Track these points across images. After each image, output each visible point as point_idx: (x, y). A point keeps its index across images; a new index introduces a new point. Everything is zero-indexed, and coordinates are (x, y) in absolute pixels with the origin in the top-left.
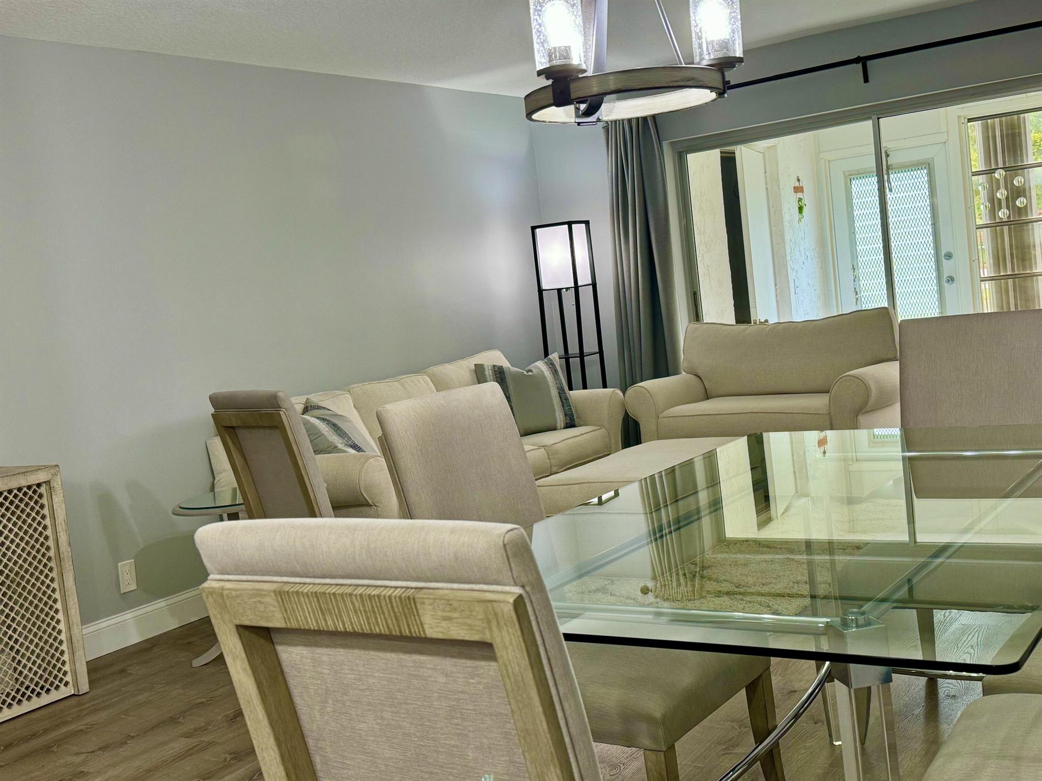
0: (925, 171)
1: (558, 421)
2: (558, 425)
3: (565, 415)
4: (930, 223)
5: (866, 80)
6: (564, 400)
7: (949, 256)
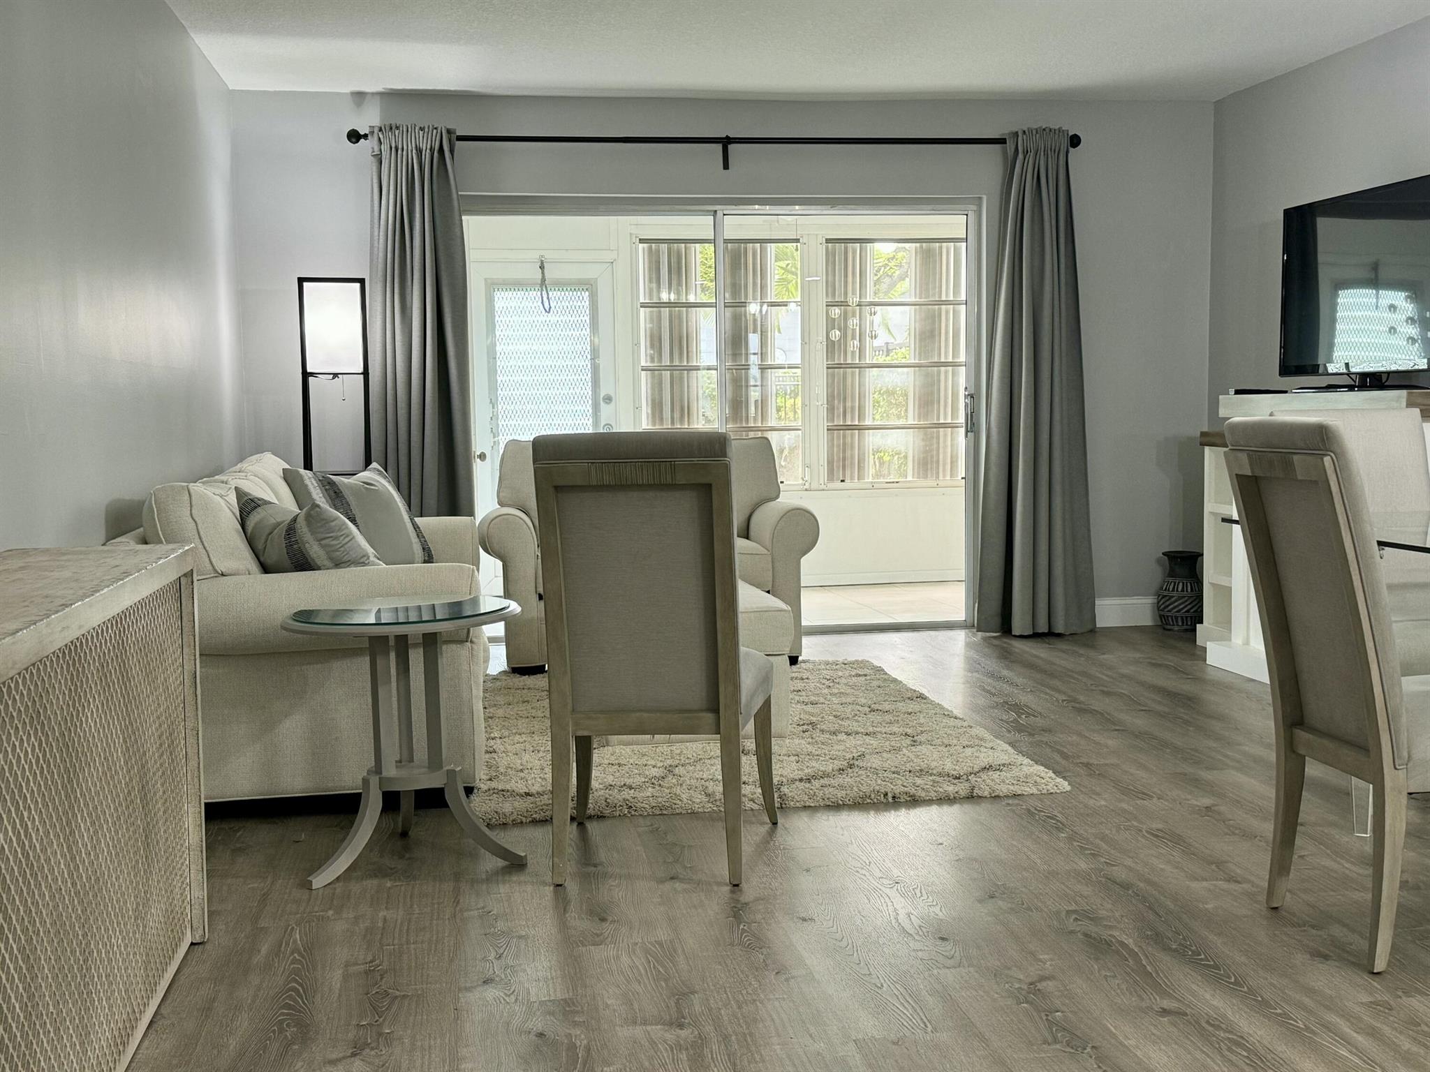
0: (587, 293)
1: (416, 556)
2: (417, 560)
3: (423, 549)
4: (589, 357)
5: (726, 166)
6: (416, 527)
7: (608, 399)
